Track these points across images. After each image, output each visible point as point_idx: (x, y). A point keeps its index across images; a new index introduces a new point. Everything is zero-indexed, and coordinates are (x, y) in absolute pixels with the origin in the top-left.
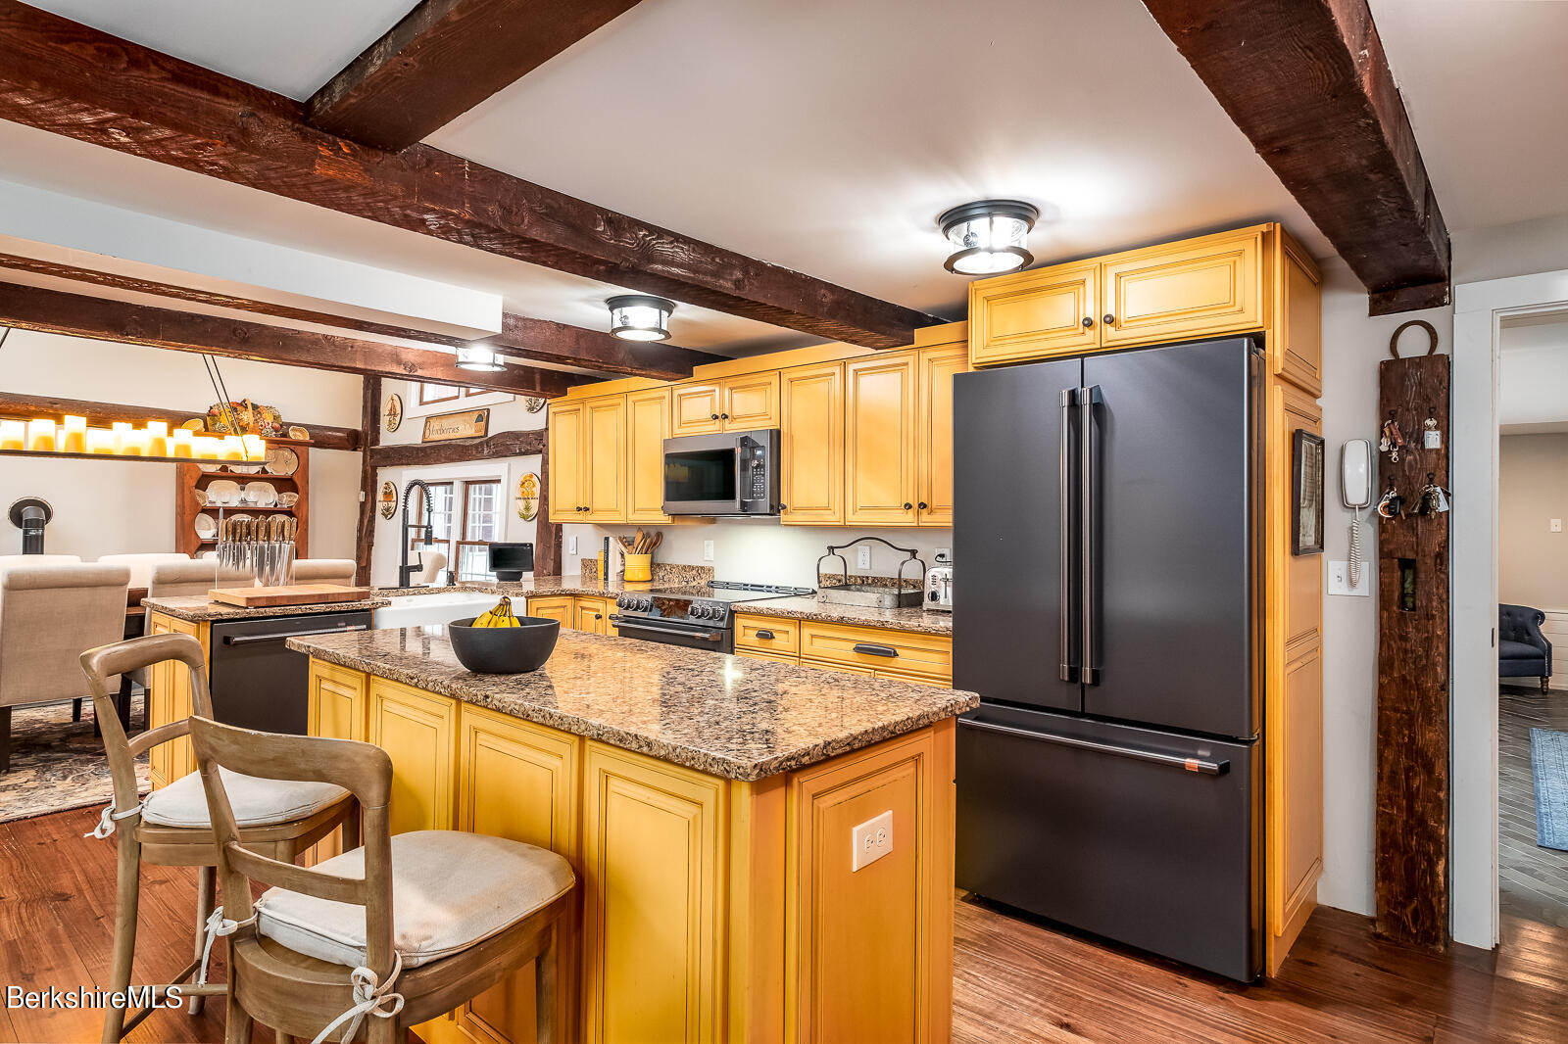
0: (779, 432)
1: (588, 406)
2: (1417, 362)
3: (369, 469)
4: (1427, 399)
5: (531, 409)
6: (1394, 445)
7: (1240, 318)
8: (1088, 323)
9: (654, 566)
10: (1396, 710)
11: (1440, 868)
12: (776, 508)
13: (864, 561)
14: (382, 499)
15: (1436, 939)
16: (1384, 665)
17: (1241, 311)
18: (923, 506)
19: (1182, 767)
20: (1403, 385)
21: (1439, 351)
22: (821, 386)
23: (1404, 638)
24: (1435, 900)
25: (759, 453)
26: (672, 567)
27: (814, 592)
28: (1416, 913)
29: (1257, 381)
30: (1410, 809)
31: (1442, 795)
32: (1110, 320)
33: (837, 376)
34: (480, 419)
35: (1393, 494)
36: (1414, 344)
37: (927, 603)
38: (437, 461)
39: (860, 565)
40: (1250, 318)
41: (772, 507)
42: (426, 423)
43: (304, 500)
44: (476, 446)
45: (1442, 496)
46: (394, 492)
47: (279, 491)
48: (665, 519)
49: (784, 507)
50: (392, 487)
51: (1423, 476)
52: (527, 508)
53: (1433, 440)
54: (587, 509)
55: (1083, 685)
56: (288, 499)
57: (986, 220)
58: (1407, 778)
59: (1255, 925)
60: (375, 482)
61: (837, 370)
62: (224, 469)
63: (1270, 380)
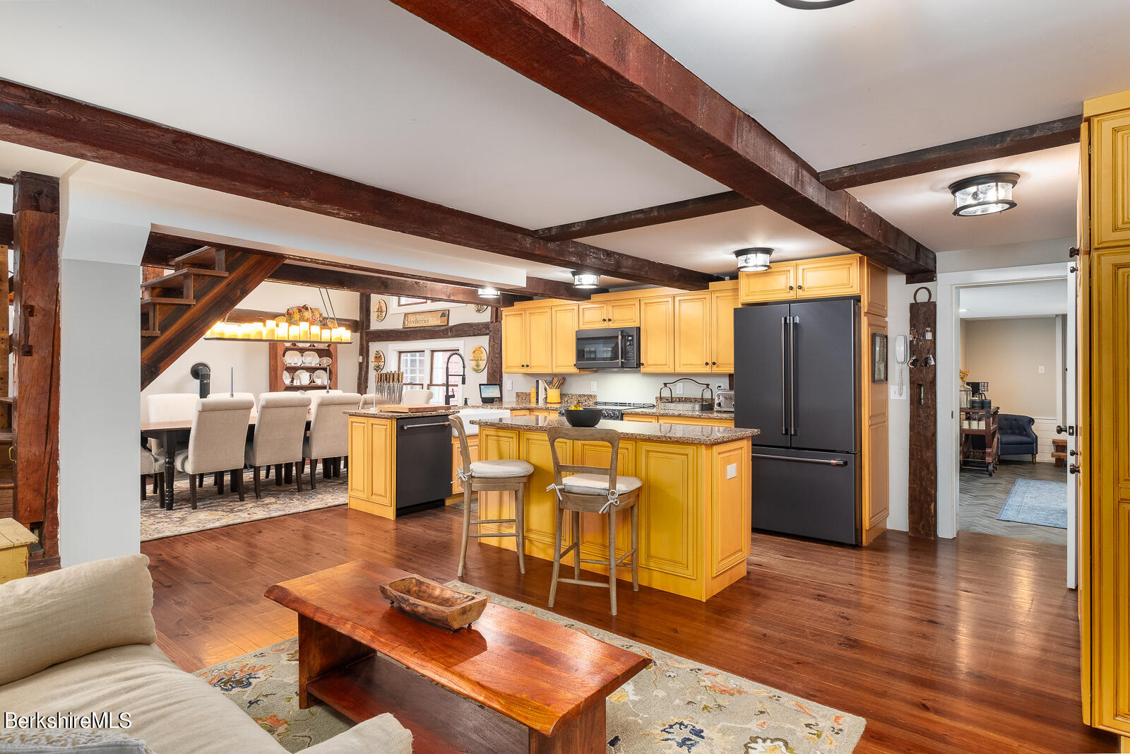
0: (639, 328)
1: (528, 312)
2: (923, 304)
3: (365, 343)
4: (927, 319)
5: (478, 311)
6: (915, 338)
7: (851, 290)
8: (791, 288)
9: (562, 396)
10: (916, 445)
11: (932, 506)
12: (639, 365)
13: (680, 390)
14: (374, 360)
15: (930, 535)
16: (912, 427)
17: (852, 287)
18: (714, 363)
19: (830, 464)
20: (918, 313)
21: (931, 300)
22: (663, 307)
23: (919, 416)
24: (930, 520)
25: (630, 338)
26: (572, 395)
27: (654, 406)
28: (923, 526)
29: (857, 315)
30: (921, 485)
31: (933, 478)
32: (800, 287)
33: (670, 302)
34: (443, 315)
35: (914, 358)
36: (923, 297)
37: (716, 408)
38: (415, 339)
39: (678, 392)
40: (853, 290)
41: (637, 364)
42: (405, 318)
43: (335, 362)
44: (443, 331)
45: (932, 359)
46: (382, 356)
47: (320, 357)
48: (575, 370)
49: (643, 364)
50: (382, 354)
51: (926, 351)
52: (478, 366)
53: (929, 336)
54: (527, 366)
55: (791, 435)
56: (326, 361)
57: (755, 255)
58: (920, 472)
59: (858, 527)
60: (368, 351)
61: (670, 299)
62: (294, 345)
63: (863, 314)
